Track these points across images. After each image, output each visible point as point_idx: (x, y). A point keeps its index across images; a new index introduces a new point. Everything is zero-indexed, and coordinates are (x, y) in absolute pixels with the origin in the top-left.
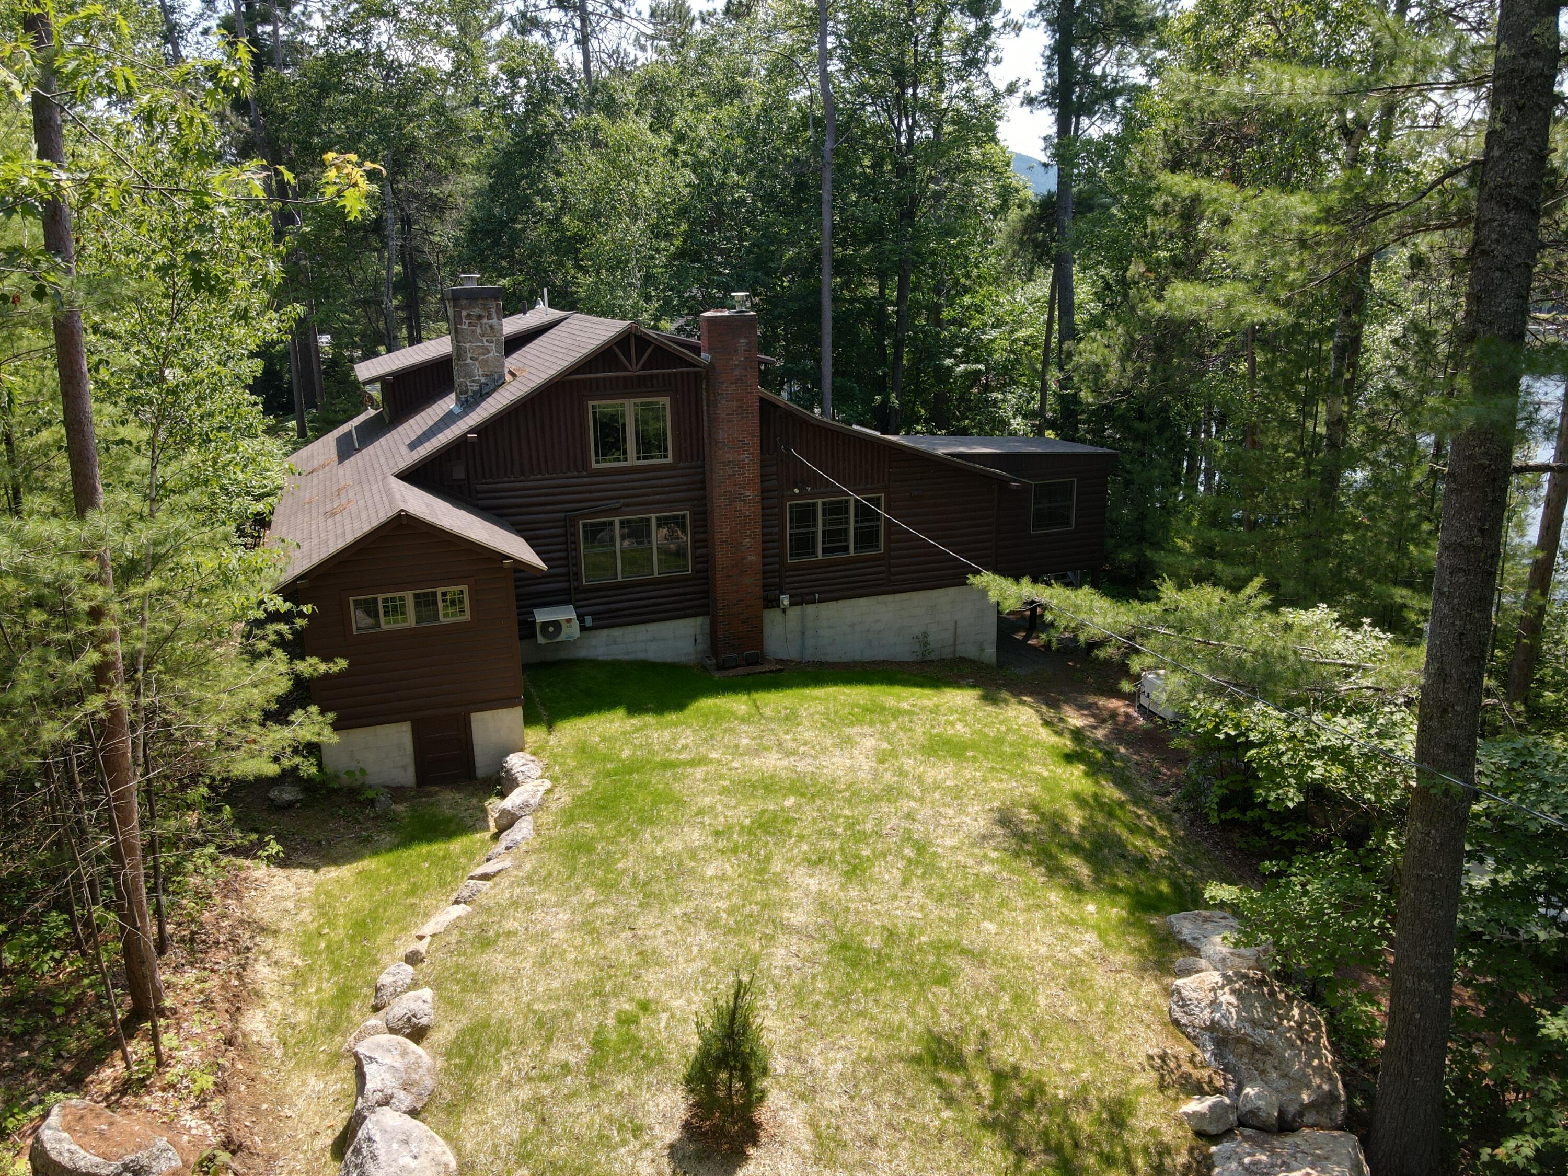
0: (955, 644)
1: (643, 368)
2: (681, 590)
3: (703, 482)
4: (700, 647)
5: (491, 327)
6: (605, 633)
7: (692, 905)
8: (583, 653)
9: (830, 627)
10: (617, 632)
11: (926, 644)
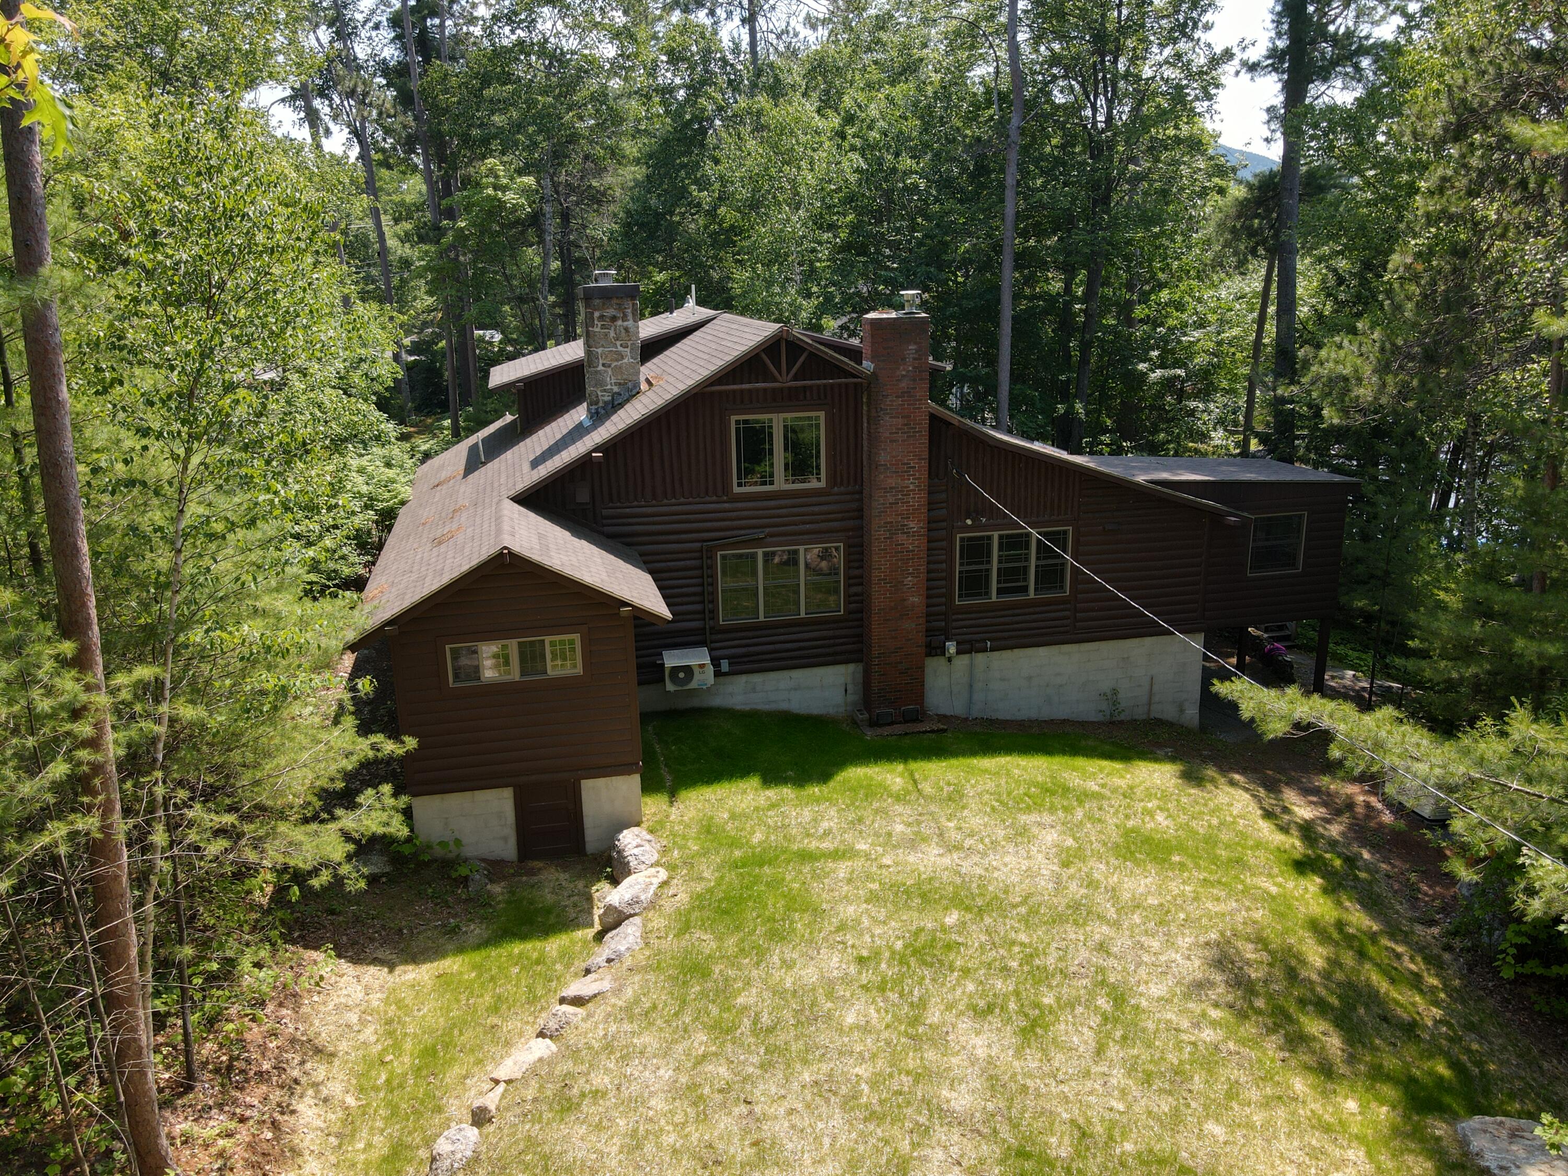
0: (1150, 704)
1: (795, 378)
2: (831, 633)
3: (861, 510)
4: (851, 698)
5: (627, 330)
6: (743, 679)
7: (825, 1067)
8: (717, 701)
9: (1002, 680)
10: (757, 679)
11: (1115, 703)
